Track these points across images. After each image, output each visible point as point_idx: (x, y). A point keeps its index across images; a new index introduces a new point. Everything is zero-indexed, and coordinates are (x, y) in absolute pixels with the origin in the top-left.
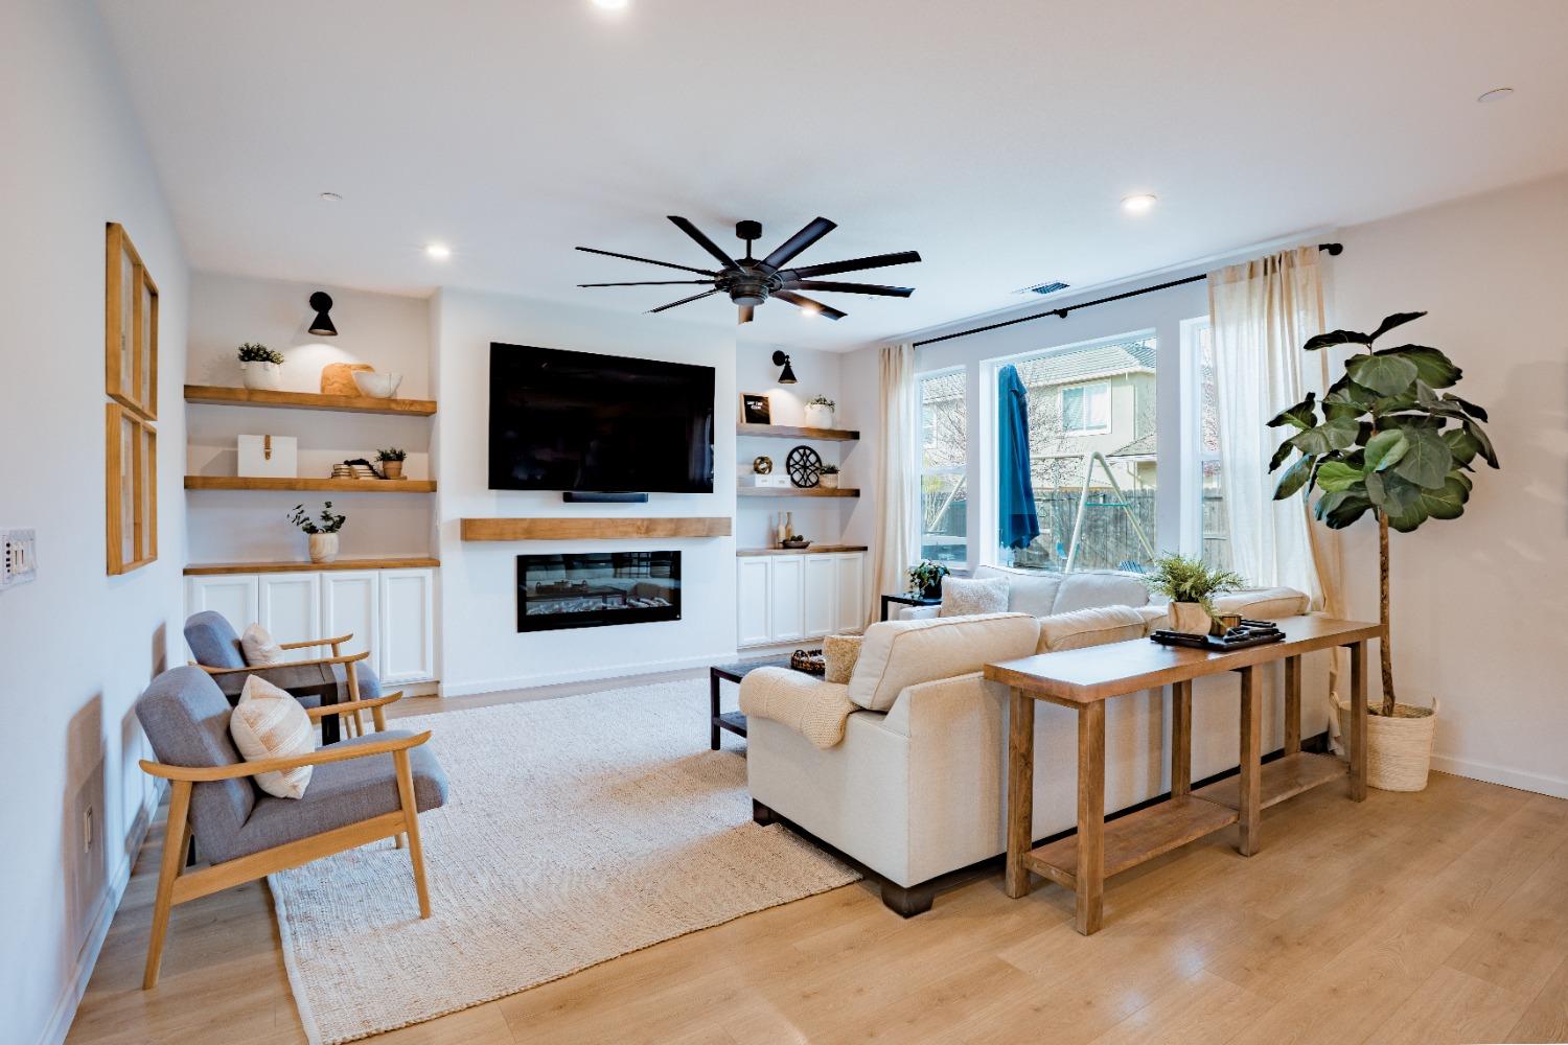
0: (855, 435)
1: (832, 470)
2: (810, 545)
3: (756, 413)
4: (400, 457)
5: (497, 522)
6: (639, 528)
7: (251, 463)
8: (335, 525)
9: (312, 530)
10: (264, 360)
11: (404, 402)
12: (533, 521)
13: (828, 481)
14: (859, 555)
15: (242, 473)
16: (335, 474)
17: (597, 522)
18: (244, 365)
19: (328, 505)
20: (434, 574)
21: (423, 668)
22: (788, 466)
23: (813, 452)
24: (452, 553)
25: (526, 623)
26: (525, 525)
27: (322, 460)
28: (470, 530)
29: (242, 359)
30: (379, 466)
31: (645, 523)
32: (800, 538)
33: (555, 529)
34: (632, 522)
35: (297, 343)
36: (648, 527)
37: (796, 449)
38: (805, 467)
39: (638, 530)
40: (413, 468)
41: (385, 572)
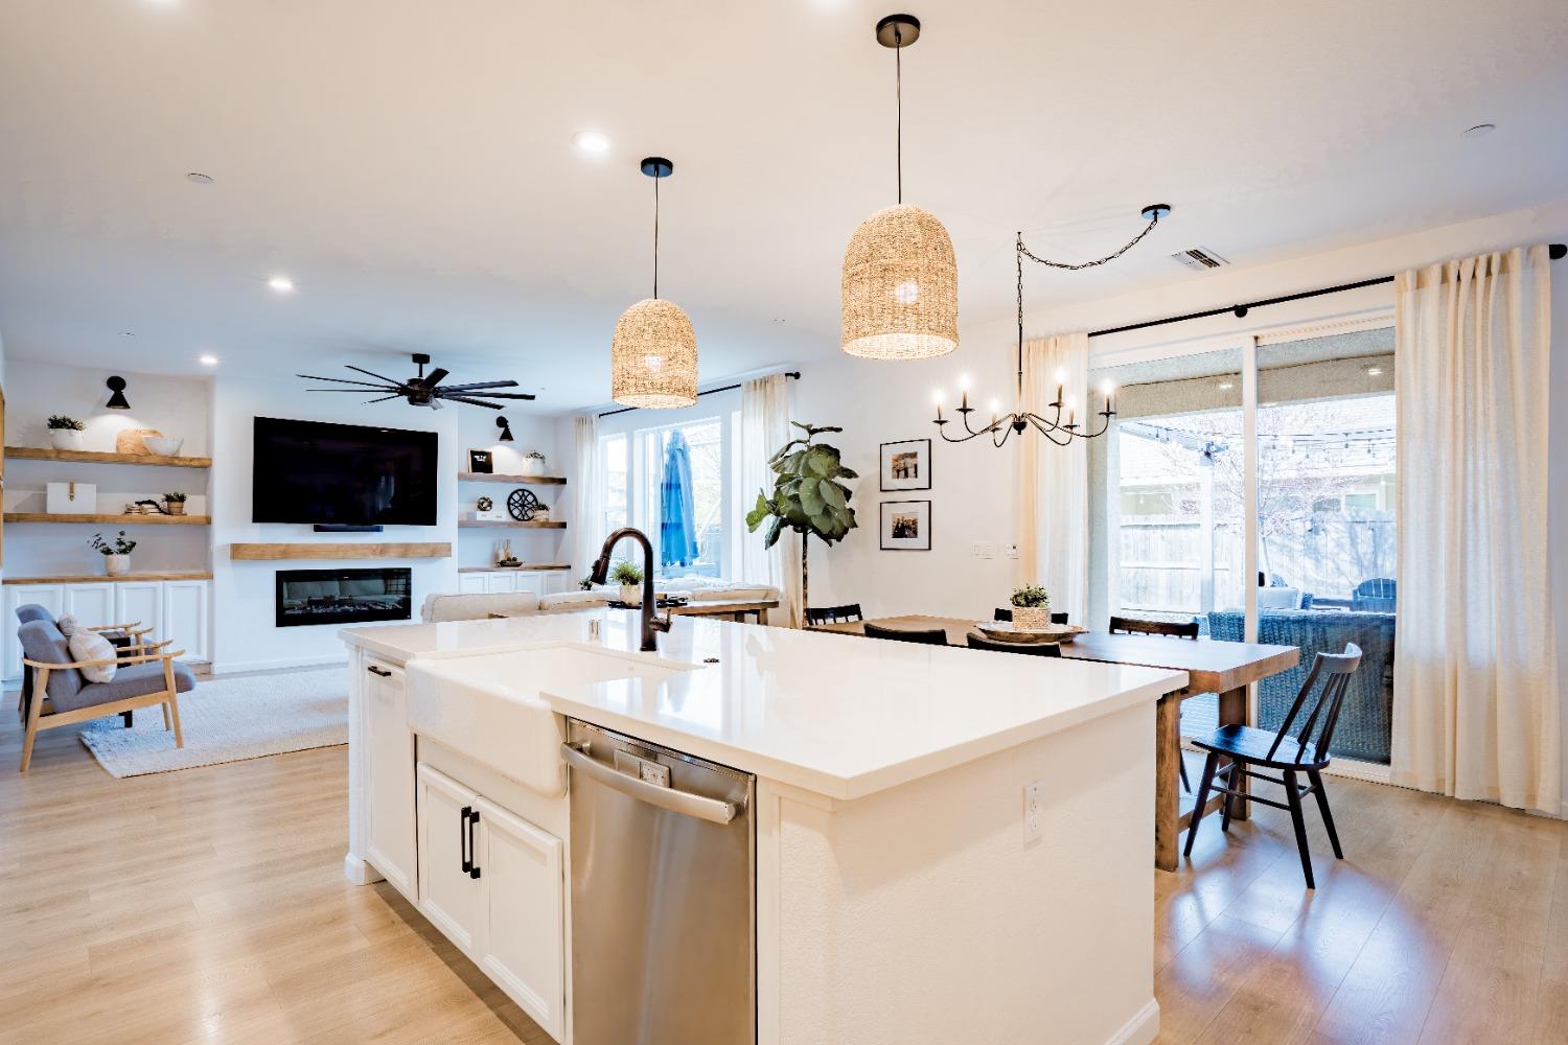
0: (563, 481)
1: (544, 507)
2: (523, 564)
3: (481, 464)
4: (182, 499)
5: (258, 546)
6: (375, 550)
8: (127, 549)
9: (108, 552)
10: (69, 428)
11: (184, 459)
12: (288, 545)
13: (541, 515)
14: (565, 572)
15: (52, 509)
16: (129, 511)
17: (339, 547)
18: (52, 431)
19: (122, 534)
20: (208, 586)
21: (199, 652)
22: (509, 504)
23: (530, 493)
25: (284, 619)
26: (282, 548)
27: (116, 503)
29: (51, 427)
30: (164, 505)
31: (381, 547)
32: (515, 559)
33: (307, 552)
34: (369, 547)
35: (95, 414)
36: (383, 550)
37: (516, 492)
38: (523, 505)
39: (374, 552)
40: (193, 507)
41: (166, 582)
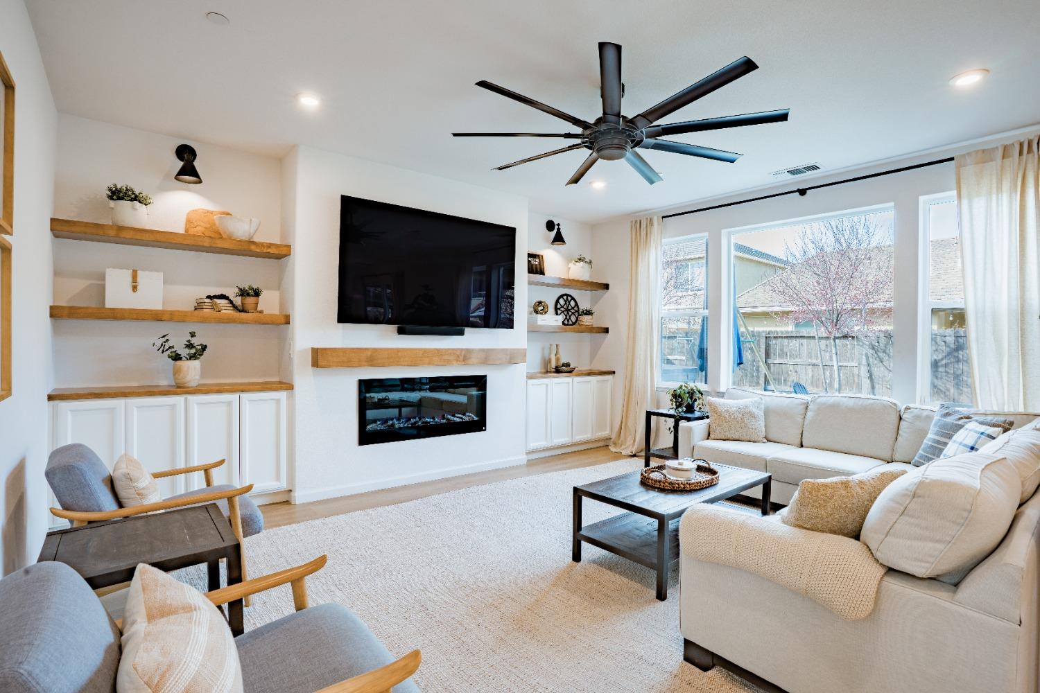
0: (606, 287)
1: (589, 313)
2: (577, 369)
4: (257, 293)
5: (345, 351)
6: (458, 356)
7: (118, 294)
8: (197, 352)
9: (177, 357)
10: (132, 200)
11: (262, 245)
12: (375, 350)
13: (586, 320)
14: (610, 377)
15: (109, 304)
16: (199, 306)
17: (425, 351)
18: (112, 203)
19: (193, 335)
20: (288, 398)
21: (278, 478)
22: (556, 308)
23: (573, 299)
24: (305, 379)
25: (366, 438)
27: (186, 295)
28: (319, 358)
29: (111, 198)
30: (238, 301)
31: (463, 353)
32: (568, 365)
33: (394, 357)
34: (453, 352)
35: (163, 189)
36: (464, 356)
37: (561, 296)
38: (567, 310)
40: (268, 302)
41: (244, 395)
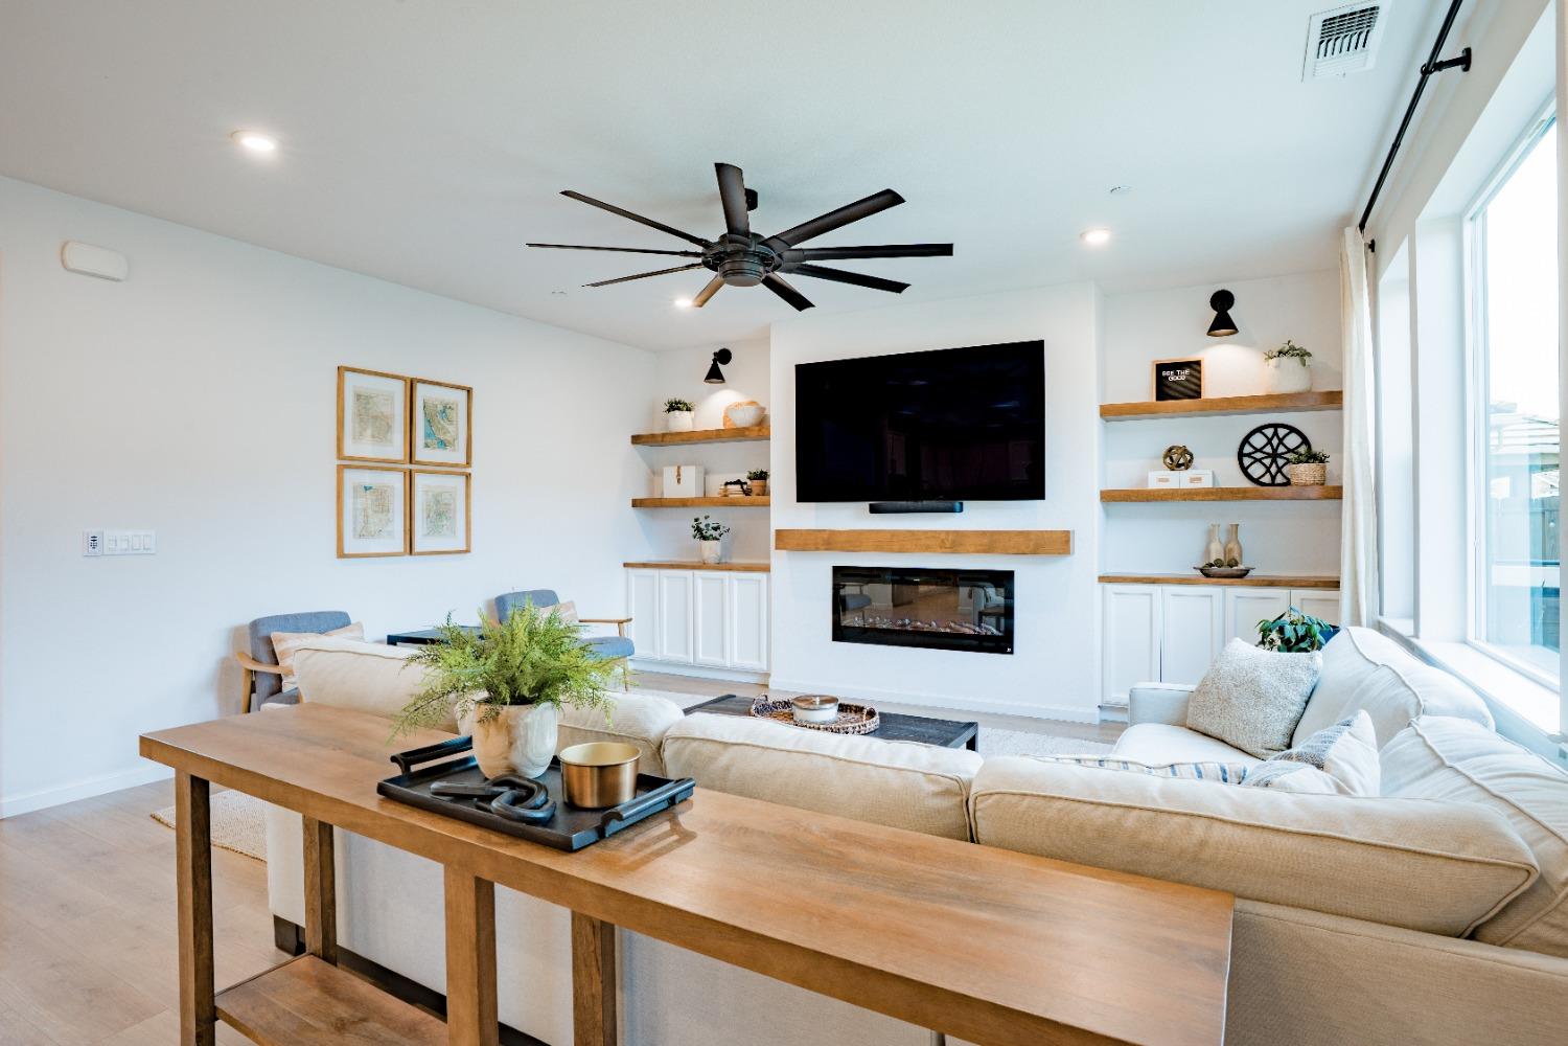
1: (1315, 458)
2: (1251, 573)
3: (1178, 385)
7: (670, 490)
10: (683, 410)
13: (1306, 473)
15: (667, 493)
18: (669, 415)
19: (707, 518)
20: (767, 578)
21: (758, 659)
22: (1241, 455)
23: (1292, 430)
24: (779, 560)
29: (669, 411)
30: (748, 484)
31: (951, 537)
32: (1239, 562)
37: (1259, 430)
38: (1274, 456)
